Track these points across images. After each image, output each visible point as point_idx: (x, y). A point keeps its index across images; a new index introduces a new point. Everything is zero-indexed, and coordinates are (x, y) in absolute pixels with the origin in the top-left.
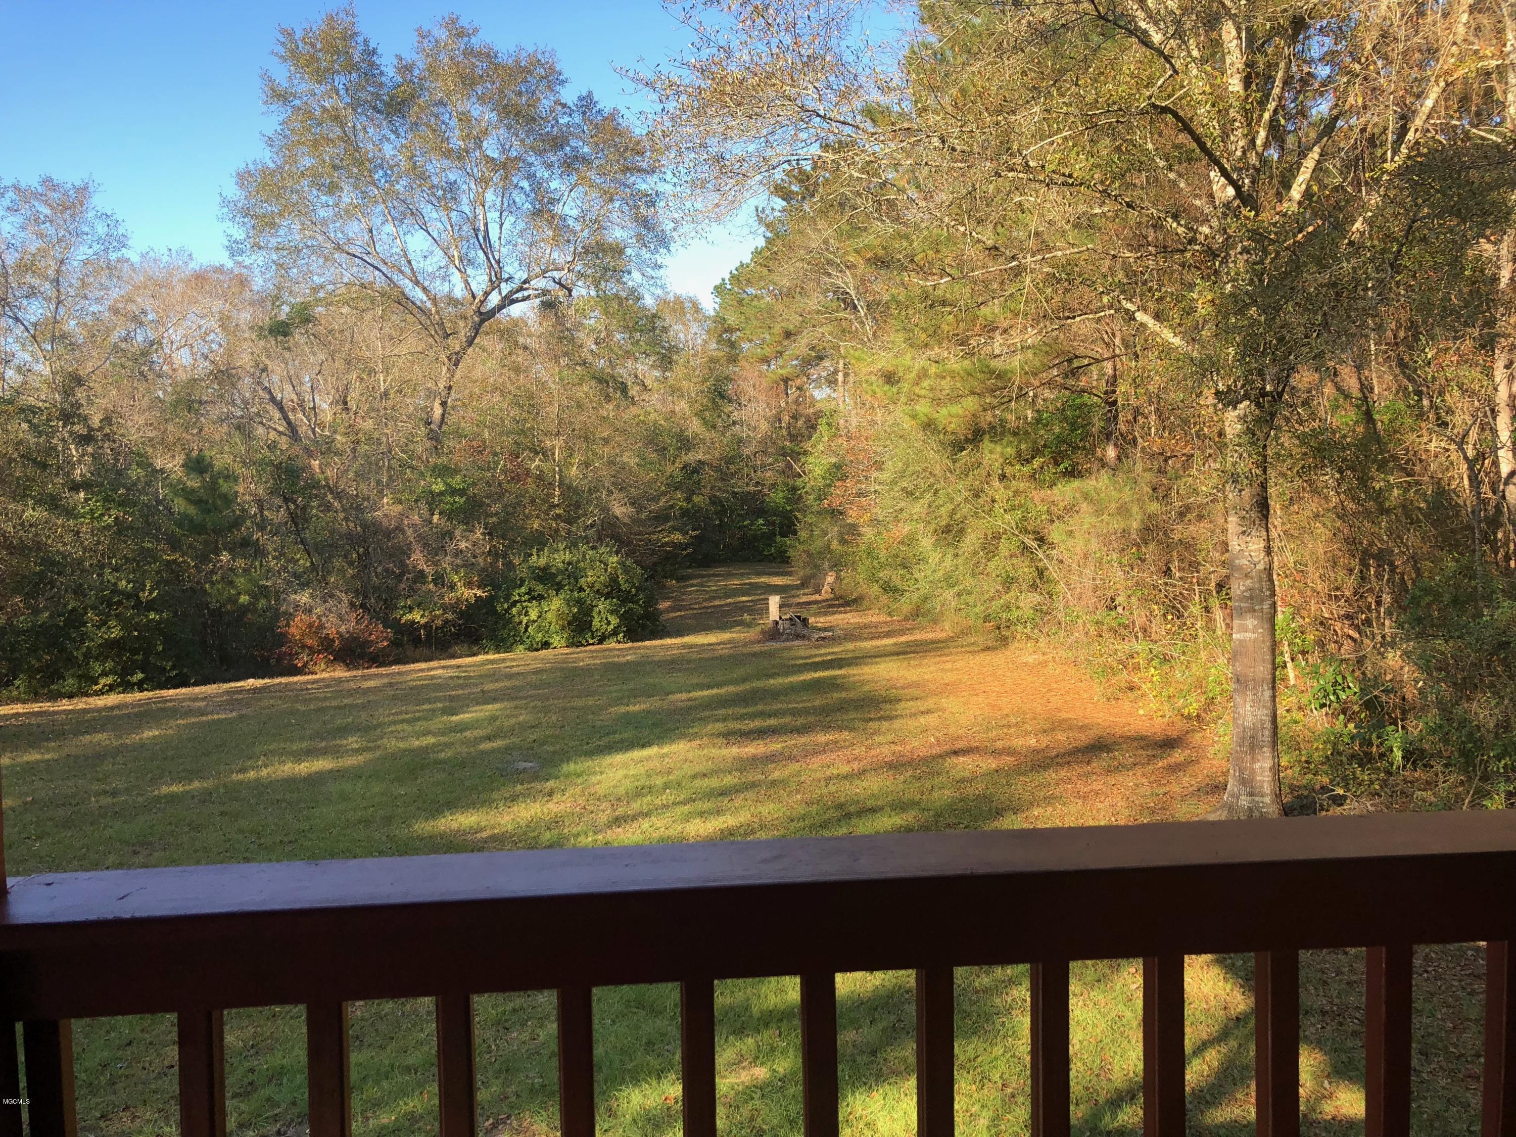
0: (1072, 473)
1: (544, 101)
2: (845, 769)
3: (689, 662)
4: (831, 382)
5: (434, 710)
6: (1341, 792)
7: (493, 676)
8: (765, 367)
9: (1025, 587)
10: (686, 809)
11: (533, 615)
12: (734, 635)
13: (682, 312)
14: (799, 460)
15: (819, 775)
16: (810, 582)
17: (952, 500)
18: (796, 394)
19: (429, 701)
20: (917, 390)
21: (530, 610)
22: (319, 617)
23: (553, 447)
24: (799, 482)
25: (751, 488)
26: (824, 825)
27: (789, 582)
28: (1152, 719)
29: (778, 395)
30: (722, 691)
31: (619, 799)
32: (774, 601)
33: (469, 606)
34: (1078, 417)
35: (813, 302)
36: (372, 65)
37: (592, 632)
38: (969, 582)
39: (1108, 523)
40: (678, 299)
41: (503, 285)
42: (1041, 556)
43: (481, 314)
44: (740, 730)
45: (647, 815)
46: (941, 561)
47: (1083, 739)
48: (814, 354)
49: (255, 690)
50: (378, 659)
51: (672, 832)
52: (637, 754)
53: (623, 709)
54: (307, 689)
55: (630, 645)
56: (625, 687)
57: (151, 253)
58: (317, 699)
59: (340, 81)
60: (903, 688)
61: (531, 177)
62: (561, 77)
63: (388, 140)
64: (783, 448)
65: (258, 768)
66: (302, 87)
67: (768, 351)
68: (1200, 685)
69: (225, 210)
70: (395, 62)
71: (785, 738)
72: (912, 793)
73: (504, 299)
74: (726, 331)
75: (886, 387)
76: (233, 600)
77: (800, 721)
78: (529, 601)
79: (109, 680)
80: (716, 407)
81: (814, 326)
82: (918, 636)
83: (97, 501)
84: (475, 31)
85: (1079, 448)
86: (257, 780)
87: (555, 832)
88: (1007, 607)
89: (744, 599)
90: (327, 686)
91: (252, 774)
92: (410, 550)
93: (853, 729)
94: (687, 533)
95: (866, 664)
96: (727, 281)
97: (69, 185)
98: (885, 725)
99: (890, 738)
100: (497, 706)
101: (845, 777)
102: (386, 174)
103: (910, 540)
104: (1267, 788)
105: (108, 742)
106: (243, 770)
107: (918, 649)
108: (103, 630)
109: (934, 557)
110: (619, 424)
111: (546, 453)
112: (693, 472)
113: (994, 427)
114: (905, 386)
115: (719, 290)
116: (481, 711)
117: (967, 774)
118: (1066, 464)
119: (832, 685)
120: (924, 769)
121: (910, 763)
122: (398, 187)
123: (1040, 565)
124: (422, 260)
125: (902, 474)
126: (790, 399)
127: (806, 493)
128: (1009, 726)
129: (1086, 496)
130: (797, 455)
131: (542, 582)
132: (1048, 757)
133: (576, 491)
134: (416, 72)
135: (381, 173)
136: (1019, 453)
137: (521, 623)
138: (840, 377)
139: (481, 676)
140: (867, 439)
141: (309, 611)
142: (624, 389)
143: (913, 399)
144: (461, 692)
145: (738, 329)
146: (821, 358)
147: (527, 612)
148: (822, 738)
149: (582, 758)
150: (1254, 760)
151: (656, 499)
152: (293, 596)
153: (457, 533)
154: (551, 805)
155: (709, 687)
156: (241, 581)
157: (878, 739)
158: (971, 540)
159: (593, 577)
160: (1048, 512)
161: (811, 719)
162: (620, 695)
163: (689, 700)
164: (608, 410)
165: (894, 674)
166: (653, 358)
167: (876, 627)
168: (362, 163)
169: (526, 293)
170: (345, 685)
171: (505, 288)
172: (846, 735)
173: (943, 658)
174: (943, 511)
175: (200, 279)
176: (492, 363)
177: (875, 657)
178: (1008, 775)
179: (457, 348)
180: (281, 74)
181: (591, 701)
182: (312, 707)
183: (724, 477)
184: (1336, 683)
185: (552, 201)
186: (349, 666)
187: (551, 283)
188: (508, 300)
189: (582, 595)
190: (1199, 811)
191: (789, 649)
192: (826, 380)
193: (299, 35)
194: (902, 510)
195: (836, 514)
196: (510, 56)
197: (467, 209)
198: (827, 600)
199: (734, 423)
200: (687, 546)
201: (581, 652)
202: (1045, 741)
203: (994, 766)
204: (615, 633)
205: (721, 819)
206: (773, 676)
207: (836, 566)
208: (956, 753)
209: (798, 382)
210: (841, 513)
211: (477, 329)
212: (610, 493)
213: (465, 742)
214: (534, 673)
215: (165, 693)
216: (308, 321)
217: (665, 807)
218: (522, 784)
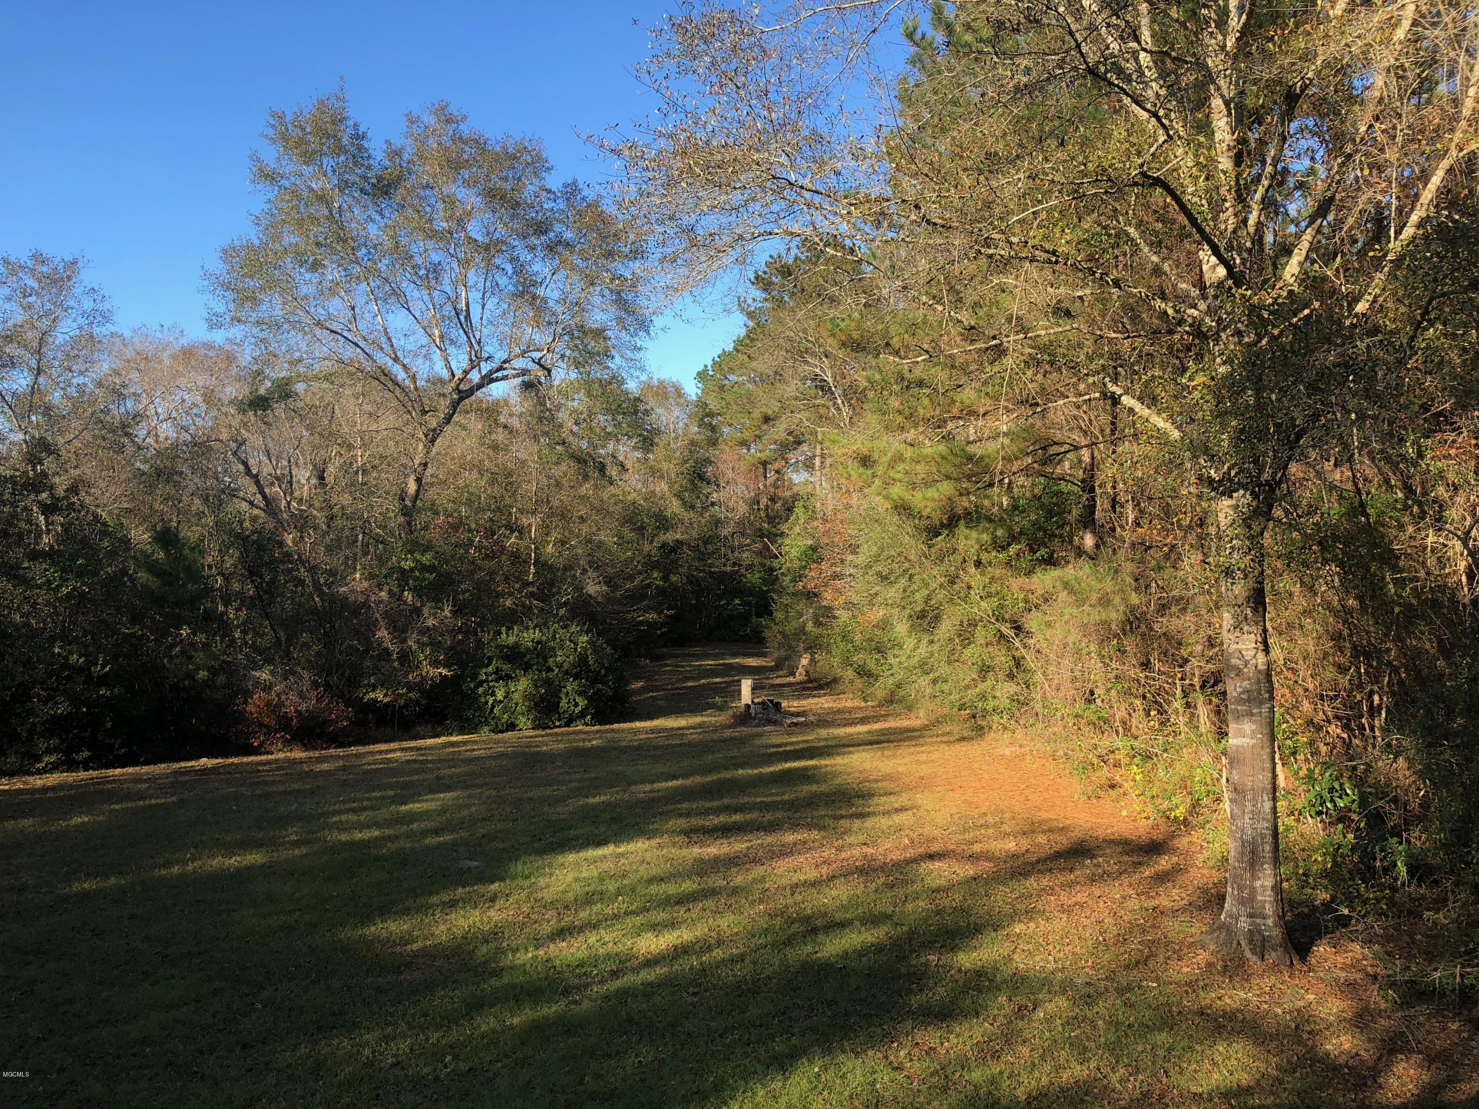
0: (1050, 561)
1: (530, 187)
2: (812, 875)
3: (656, 748)
4: (809, 466)
5: (383, 798)
6: (1346, 912)
7: (452, 761)
8: (745, 451)
9: (1001, 675)
10: (638, 920)
11: (500, 695)
12: (705, 719)
13: (666, 396)
14: (776, 542)
15: (785, 881)
16: (785, 664)
17: (927, 585)
18: (774, 478)
19: (380, 788)
20: (892, 473)
21: (497, 690)
22: (278, 695)
23: (530, 525)
24: (776, 564)
25: (729, 568)
26: (789, 942)
27: (764, 664)
28: (1135, 821)
29: (756, 477)
30: (688, 782)
31: (567, 907)
32: (746, 685)
33: (434, 685)
34: (1055, 505)
35: (792, 388)
36: (360, 148)
37: (559, 714)
38: (944, 670)
39: (1089, 614)
40: (661, 382)
41: (483, 364)
42: (1018, 644)
43: (460, 392)
44: (703, 827)
45: (594, 926)
46: (916, 648)
47: (1062, 842)
48: (791, 439)
49: (205, 771)
50: (338, 740)
51: (620, 948)
52: (592, 853)
53: (582, 801)
54: (258, 771)
55: (597, 727)
56: (587, 776)
57: (143, 329)
58: (265, 783)
59: (328, 162)
60: (876, 781)
61: (513, 260)
62: (547, 165)
63: (373, 221)
64: (760, 529)
65: (184, 862)
66: (290, 168)
67: (747, 435)
68: (1184, 785)
69: (206, 282)
70: (385, 147)
71: (750, 837)
72: (884, 905)
73: (483, 378)
74: (707, 415)
75: (861, 470)
76: (191, 676)
77: (768, 817)
78: (497, 681)
79: (53, 758)
80: (694, 488)
81: (792, 412)
82: (892, 724)
83: (54, 572)
84: (464, 118)
85: (1056, 536)
86: (182, 876)
87: (493, 945)
88: (983, 697)
89: (718, 680)
90: (278, 769)
91: (176, 869)
92: (375, 627)
93: (822, 828)
94: (662, 612)
95: (838, 754)
96: (709, 368)
97: (59, 259)
98: (857, 824)
99: (862, 838)
100: (449, 795)
101: (813, 884)
102: (370, 253)
103: (884, 625)
104: (1269, 910)
105: (31, 829)
106: (167, 865)
107: (892, 738)
108: (50, 704)
109: (910, 643)
110: (596, 503)
111: (522, 531)
112: (670, 552)
113: (970, 513)
114: (880, 470)
115: (702, 376)
116: (433, 800)
117: (943, 882)
118: (1042, 552)
119: (805, 776)
120: (898, 875)
121: (883, 868)
122: (380, 265)
123: (1017, 654)
124: (402, 338)
125: (877, 559)
126: (768, 482)
127: (783, 574)
128: (987, 827)
129: (1066, 585)
130: (774, 536)
131: (510, 662)
132: (1029, 863)
133: (551, 568)
134: (406, 157)
135: (364, 251)
136: (994, 539)
137: (487, 702)
138: (817, 461)
139: (440, 761)
140: (842, 522)
141: (268, 688)
142: (602, 468)
143: (888, 483)
144: (415, 778)
145: (719, 414)
146: (799, 443)
147: (493, 692)
148: (790, 838)
149: (532, 858)
150: (1254, 878)
151: (631, 578)
152: (254, 673)
153: (425, 611)
154: (492, 913)
155: (675, 777)
156: (200, 657)
157: (850, 839)
158: (946, 627)
159: (563, 657)
160: (1026, 601)
161: (779, 815)
162: (581, 785)
163: (652, 791)
164: (586, 489)
165: (867, 766)
166: (635, 440)
167: (850, 712)
168: (345, 241)
169: (505, 373)
170: (298, 768)
171: (486, 367)
172: (815, 834)
173: (918, 749)
174: (918, 596)
175: (187, 353)
176: (472, 442)
177: (848, 746)
178: (986, 884)
179: (434, 425)
180: (270, 155)
181: (548, 791)
182: (258, 792)
183: (702, 557)
184: (1332, 790)
185: (534, 284)
186: (306, 747)
187: (531, 363)
188: (488, 379)
189: (551, 674)
190: (1193, 930)
191: (760, 735)
192: (804, 464)
193: (289, 118)
194: (876, 594)
195: (811, 596)
196: (498, 142)
197: (448, 289)
198: (801, 683)
199: (713, 504)
200: (662, 625)
201: (547, 735)
202: (1025, 843)
203: (971, 872)
204: (582, 715)
205: (676, 933)
206: (742, 766)
207: (810, 648)
208: (931, 857)
209: (776, 466)
210: (816, 595)
211: (455, 406)
212: (584, 571)
213: (410, 835)
214: (494, 758)
215: (110, 772)
216: (288, 396)
217: (616, 917)
218: (463, 887)
